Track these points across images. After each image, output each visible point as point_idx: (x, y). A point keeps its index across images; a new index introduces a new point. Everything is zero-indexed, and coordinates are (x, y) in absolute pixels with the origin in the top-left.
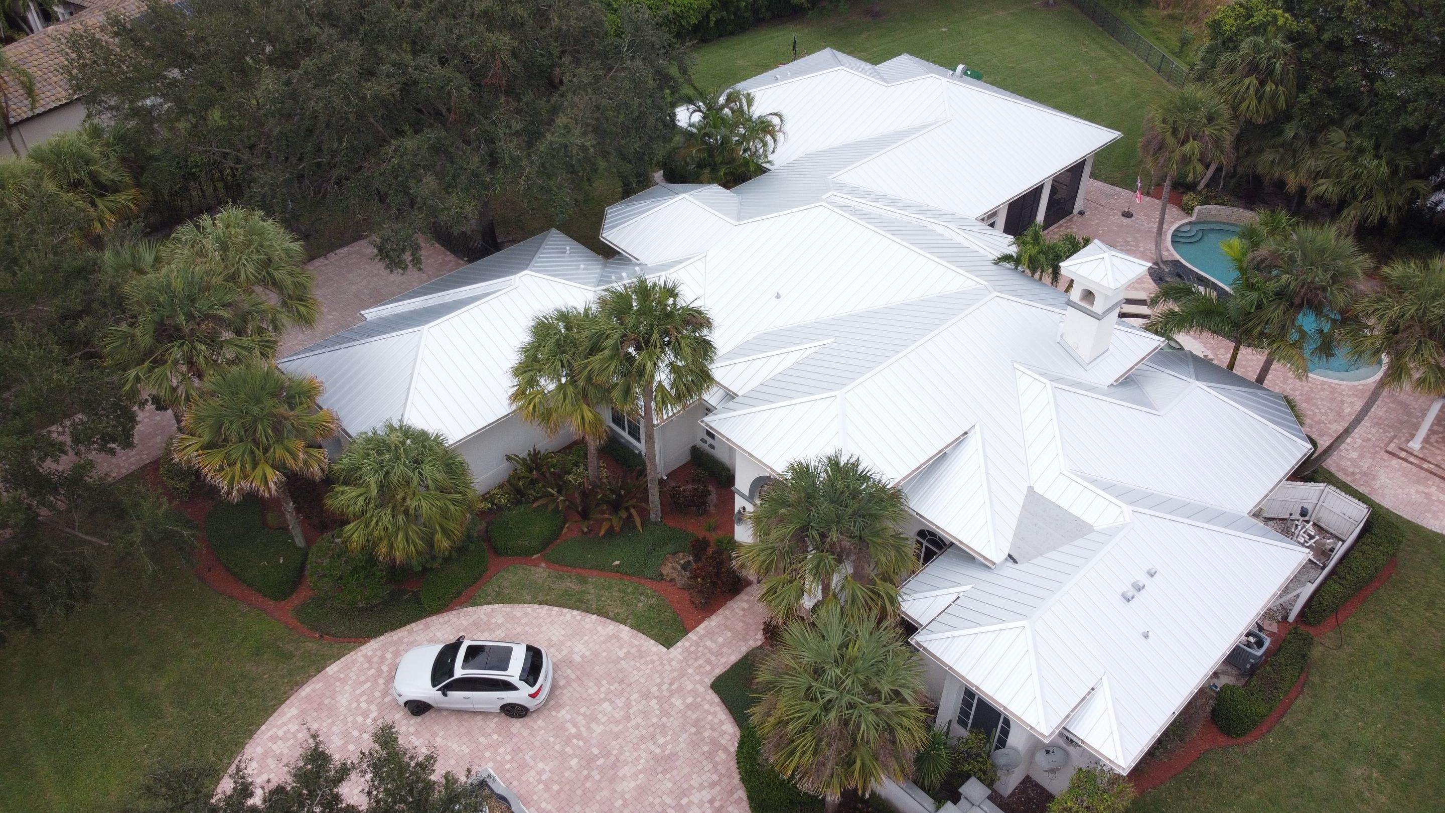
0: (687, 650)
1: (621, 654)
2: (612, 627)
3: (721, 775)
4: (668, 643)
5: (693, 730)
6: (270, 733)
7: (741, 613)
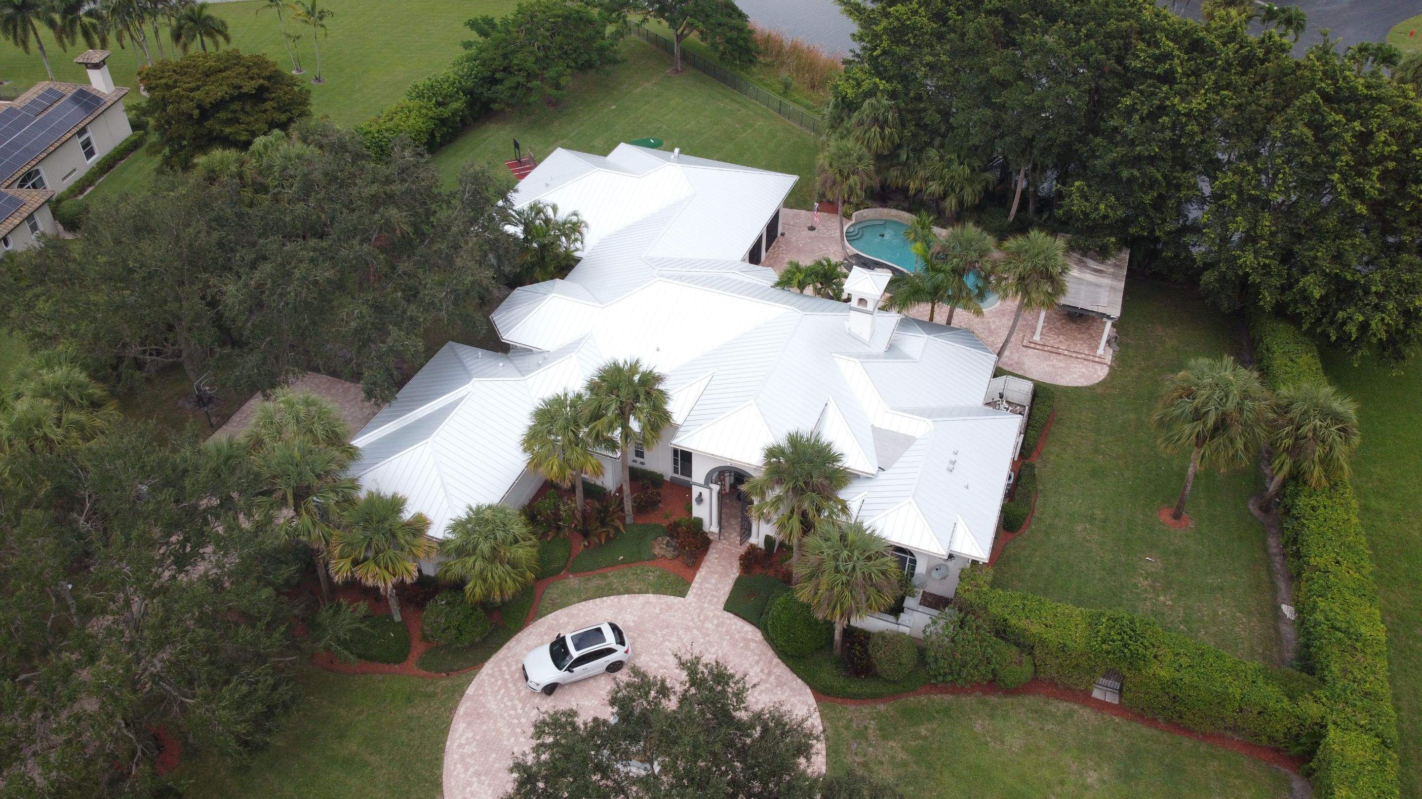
0: (696, 594)
1: (657, 611)
2: (641, 598)
3: (759, 655)
4: (683, 594)
5: (728, 637)
6: (456, 744)
7: (716, 561)
